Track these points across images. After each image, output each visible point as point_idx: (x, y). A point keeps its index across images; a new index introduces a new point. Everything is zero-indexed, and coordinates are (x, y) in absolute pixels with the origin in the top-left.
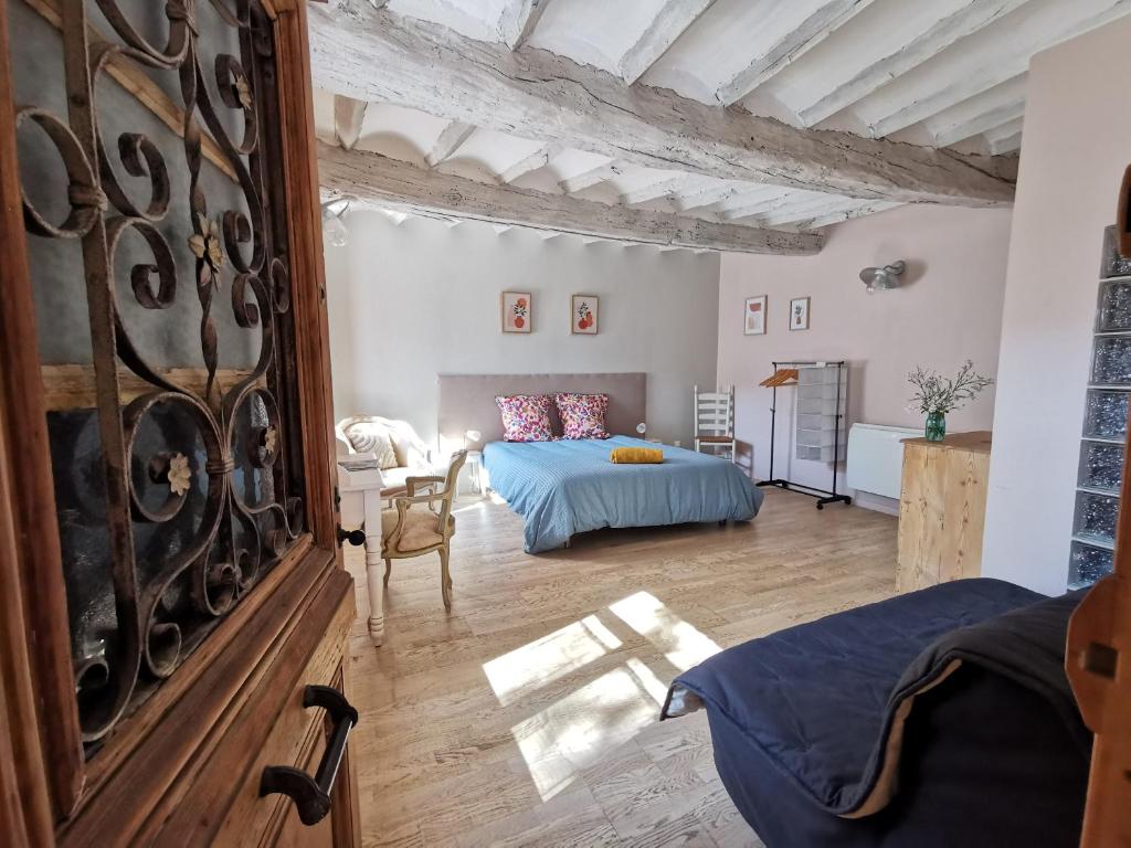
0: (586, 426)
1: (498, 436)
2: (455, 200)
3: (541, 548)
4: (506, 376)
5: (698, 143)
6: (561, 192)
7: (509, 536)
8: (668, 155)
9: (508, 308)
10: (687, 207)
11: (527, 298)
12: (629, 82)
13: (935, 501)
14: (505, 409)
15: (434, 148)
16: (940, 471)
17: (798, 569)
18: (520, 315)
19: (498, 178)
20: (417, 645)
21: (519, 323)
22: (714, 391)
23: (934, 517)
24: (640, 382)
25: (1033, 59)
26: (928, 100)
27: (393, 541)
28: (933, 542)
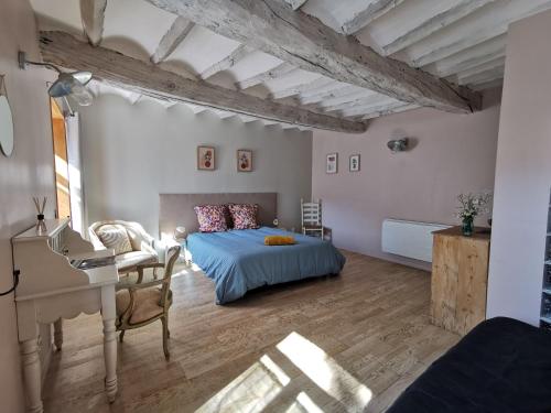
0: (247, 222)
1: (195, 229)
2: (170, 87)
3: (227, 301)
4: (200, 195)
5: (334, 54)
6: (235, 89)
7: (205, 292)
8: (315, 60)
9: (201, 156)
10: (305, 103)
11: (212, 150)
12: (295, 8)
13: (452, 266)
14: (200, 213)
15: (157, 50)
16: (456, 249)
17: (373, 303)
18: (208, 160)
19: (199, 76)
20: (144, 396)
21: (208, 164)
22: (310, 202)
23: (452, 276)
24: (274, 197)
25: (510, 25)
26: (448, 47)
27: (125, 317)
28: (452, 289)
